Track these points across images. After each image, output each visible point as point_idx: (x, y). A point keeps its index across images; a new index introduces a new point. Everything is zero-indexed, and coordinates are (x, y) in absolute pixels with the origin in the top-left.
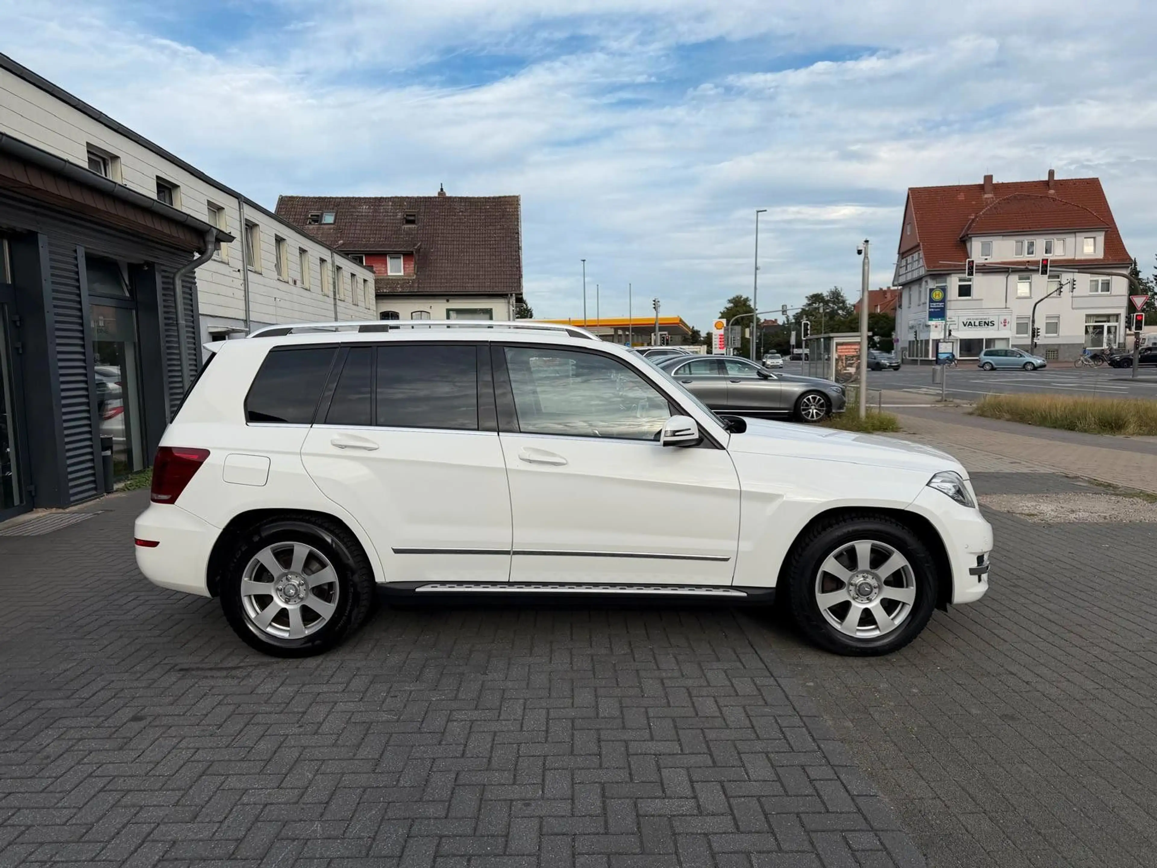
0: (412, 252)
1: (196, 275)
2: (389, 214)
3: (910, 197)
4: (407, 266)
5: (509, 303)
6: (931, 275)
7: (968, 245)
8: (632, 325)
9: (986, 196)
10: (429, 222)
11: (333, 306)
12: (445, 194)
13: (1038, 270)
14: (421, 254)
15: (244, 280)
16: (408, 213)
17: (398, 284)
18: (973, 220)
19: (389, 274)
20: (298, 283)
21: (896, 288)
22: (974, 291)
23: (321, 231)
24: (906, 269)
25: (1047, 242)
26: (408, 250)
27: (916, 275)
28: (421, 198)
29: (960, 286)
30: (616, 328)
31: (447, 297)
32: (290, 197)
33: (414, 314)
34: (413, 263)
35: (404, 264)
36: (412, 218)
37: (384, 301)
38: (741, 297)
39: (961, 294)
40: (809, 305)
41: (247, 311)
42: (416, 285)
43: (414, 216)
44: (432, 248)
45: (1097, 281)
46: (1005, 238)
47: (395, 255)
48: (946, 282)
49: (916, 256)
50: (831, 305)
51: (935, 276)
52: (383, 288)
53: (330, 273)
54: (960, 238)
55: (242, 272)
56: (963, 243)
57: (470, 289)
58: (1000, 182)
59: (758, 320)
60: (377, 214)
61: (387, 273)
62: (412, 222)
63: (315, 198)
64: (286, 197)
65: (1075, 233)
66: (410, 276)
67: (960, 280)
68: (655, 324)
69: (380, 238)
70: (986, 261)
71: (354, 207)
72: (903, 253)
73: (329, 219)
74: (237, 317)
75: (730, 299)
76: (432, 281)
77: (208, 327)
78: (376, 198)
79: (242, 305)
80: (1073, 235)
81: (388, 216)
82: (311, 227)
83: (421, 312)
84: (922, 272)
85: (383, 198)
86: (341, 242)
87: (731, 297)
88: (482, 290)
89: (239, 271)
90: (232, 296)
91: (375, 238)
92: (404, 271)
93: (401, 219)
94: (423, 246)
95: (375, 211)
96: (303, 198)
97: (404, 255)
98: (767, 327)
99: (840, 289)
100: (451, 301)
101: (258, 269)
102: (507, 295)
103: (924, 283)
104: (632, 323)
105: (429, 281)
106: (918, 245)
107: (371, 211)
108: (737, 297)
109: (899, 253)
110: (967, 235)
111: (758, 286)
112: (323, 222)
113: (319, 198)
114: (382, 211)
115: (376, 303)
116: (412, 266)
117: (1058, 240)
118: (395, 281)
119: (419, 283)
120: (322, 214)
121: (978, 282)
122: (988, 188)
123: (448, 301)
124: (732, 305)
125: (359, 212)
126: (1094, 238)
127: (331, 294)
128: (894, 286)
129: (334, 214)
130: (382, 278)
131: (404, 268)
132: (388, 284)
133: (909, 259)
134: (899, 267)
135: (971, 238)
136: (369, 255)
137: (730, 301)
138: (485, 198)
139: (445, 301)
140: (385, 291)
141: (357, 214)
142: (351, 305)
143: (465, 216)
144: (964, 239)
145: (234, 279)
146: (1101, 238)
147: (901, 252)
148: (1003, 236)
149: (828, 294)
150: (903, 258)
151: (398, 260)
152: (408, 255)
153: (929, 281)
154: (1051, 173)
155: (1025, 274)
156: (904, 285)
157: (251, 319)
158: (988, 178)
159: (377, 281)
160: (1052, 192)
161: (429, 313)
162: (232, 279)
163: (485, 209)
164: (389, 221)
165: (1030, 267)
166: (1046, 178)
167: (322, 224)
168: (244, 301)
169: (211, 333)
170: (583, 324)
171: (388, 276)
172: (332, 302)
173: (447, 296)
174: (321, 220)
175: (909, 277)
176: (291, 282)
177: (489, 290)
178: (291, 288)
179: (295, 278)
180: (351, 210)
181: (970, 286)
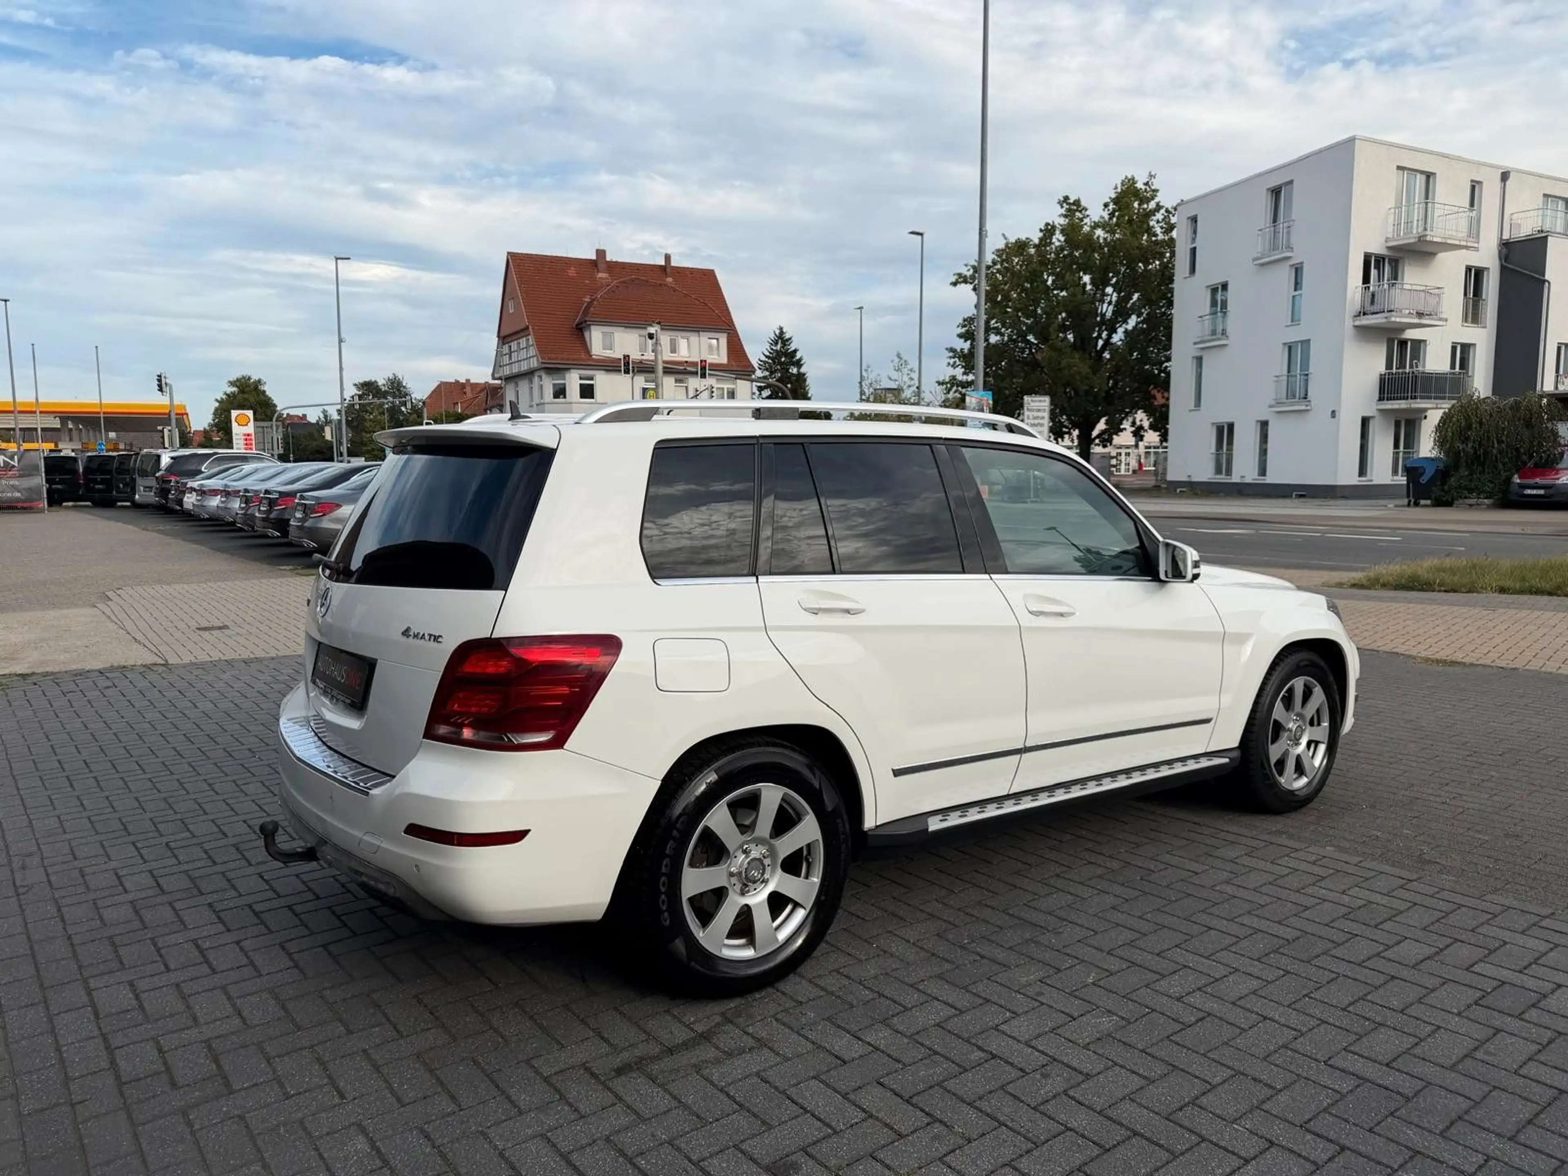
3: (511, 264)
6: (545, 368)
7: (587, 334)
8: (104, 413)
9: (600, 275)
13: (696, 373)
18: (590, 304)
21: (496, 382)
22: (597, 392)
24: (510, 358)
25: (671, 340)
27: (524, 367)
29: (581, 385)
30: (65, 417)
38: (249, 378)
39: (583, 396)
40: (360, 397)
45: (723, 389)
46: (628, 330)
48: (564, 379)
49: (523, 342)
50: (390, 399)
51: (551, 370)
54: (577, 325)
56: (580, 330)
58: (614, 260)
59: (281, 415)
65: (698, 331)
67: (581, 378)
68: (169, 414)
70: (643, 357)
72: (504, 337)
75: (231, 380)
80: (696, 334)
84: (534, 363)
87: (233, 378)
98: (292, 425)
99: (401, 378)
103: (536, 379)
104: (104, 410)
106: (527, 328)
108: (244, 378)
109: (499, 336)
110: (586, 321)
111: (344, 366)
117: (683, 338)
121: (602, 381)
122: (601, 266)
124: (235, 389)
126: (717, 339)
128: (494, 378)
133: (514, 346)
134: (499, 354)
135: (590, 325)
137: (232, 384)
144: (580, 326)
146: (723, 339)
147: (502, 334)
148: (626, 327)
149: (384, 382)
150: (504, 344)
153: (544, 376)
154: (668, 258)
155: (680, 377)
156: (509, 379)
158: (601, 253)
160: (670, 280)
165: (689, 369)
166: (662, 262)
170: (12, 409)
175: (515, 369)
181: (592, 385)
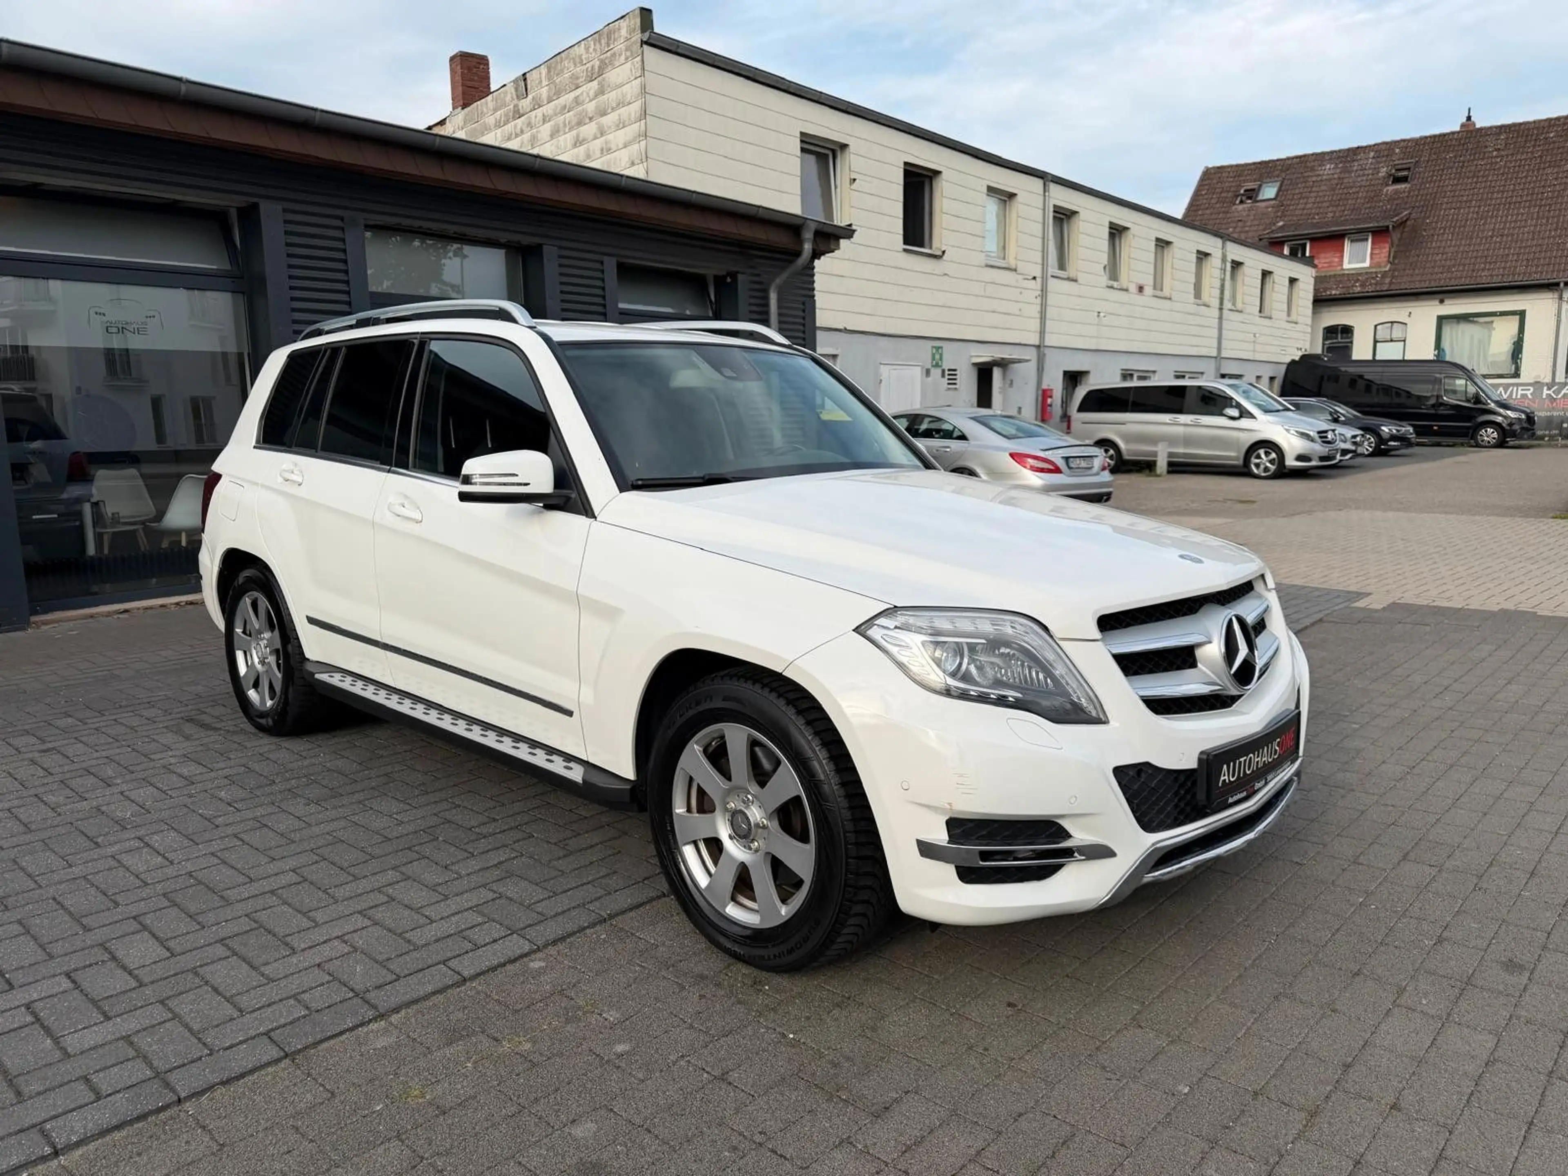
0: (1388, 227)
1: (815, 285)
2: (1366, 172)
4: (1377, 251)
5: (1561, 298)
10: (1432, 176)
11: (1217, 320)
12: (1474, 124)
14: (1406, 229)
15: (1042, 291)
16: (1400, 167)
17: (1358, 280)
19: (1346, 266)
20: (1149, 290)
23: (1254, 212)
26: (1381, 224)
28: (1426, 137)
31: (1441, 296)
32: (1219, 168)
33: (1378, 327)
34: (1387, 245)
35: (1372, 249)
36: (1405, 173)
37: (1333, 309)
41: (1042, 333)
42: (1387, 280)
43: (1409, 169)
44: (1428, 218)
47: (1359, 235)
52: (1331, 289)
53: (1217, 273)
55: (1039, 280)
57: (1484, 278)
60: (1347, 175)
61: (1342, 265)
62: (1404, 179)
63: (1254, 164)
64: (1213, 168)
66: (1380, 267)
69: (1344, 211)
71: (1313, 169)
73: (1269, 192)
74: (1023, 342)
76: (1417, 271)
77: (972, 356)
78: (1349, 150)
79: (1035, 324)
81: (1363, 175)
82: (1241, 207)
83: (1392, 322)
85: (1362, 147)
86: (1281, 224)
88: (1508, 280)
89: (1034, 278)
90: (1018, 313)
91: (1335, 212)
92: (1371, 258)
93: (1384, 178)
94: (1414, 215)
95: (1345, 170)
96: (1237, 166)
97: (1372, 232)
100: (1447, 302)
101: (1072, 275)
102: (1558, 284)
105: (1411, 272)
107: (1338, 171)
112: (1260, 197)
113: (1261, 163)
114: (1355, 168)
115: (1314, 312)
116: (1385, 251)
118: (1355, 276)
119: (1393, 277)
120: (1260, 186)
123: (1442, 301)
125: (1319, 175)
127: (1215, 303)
129: (1278, 184)
130: (1332, 273)
131: (1372, 254)
132: (1340, 282)
136: (1315, 240)
138: (1549, 120)
139: (1437, 302)
140: (1334, 292)
141: (1314, 179)
142: (1258, 318)
143: (1502, 156)
145: (1023, 291)
151: (1364, 243)
152: (1380, 233)
157: (1046, 344)
159: (1318, 280)
161: (1406, 324)
162: (1020, 290)
163: (1546, 138)
164: (1363, 183)
167: (1258, 201)
168: (1038, 320)
169: (975, 364)
171: (1343, 269)
172: (1216, 313)
173: (1441, 294)
174: (1257, 196)
176: (1133, 288)
177: (1519, 280)
178: (1133, 297)
179: (1141, 282)
180: (1306, 174)
